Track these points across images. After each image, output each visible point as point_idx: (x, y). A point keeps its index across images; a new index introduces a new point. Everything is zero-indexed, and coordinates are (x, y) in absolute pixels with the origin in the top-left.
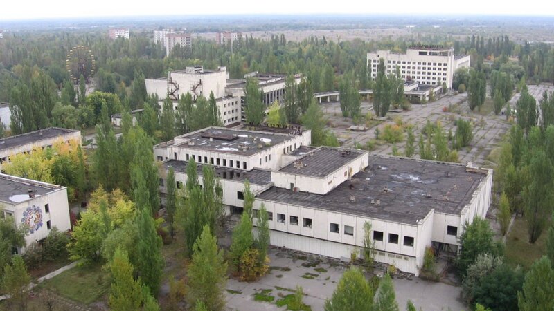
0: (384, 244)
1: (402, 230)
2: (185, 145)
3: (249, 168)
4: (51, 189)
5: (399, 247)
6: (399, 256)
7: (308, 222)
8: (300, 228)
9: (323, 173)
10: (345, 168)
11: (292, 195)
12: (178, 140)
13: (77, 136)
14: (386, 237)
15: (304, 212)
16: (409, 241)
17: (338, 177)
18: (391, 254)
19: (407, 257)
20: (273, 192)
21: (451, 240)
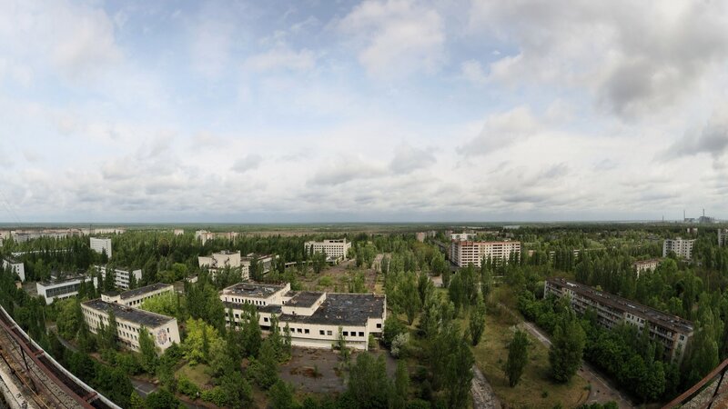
0: (349, 338)
1: (357, 329)
2: (229, 293)
3: (267, 305)
4: (169, 320)
5: (357, 338)
6: (357, 342)
7: (307, 331)
8: (303, 335)
9: (308, 305)
10: (318, 302)
11: (295, 318)
12: (225, 291)
13: (171, 288)
14: (349, 334)
15: (304, 326)
16: (361, 334)
17: (316, 307)
18: (353, 342)
19: (360, 342)
20: (284, 317)
21: (379, 330)
